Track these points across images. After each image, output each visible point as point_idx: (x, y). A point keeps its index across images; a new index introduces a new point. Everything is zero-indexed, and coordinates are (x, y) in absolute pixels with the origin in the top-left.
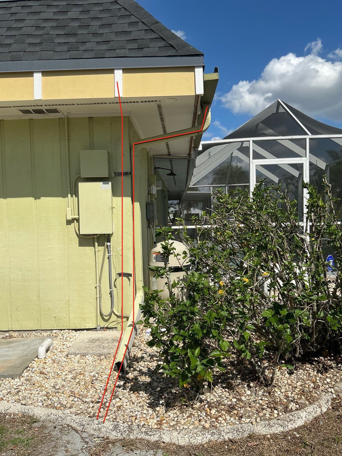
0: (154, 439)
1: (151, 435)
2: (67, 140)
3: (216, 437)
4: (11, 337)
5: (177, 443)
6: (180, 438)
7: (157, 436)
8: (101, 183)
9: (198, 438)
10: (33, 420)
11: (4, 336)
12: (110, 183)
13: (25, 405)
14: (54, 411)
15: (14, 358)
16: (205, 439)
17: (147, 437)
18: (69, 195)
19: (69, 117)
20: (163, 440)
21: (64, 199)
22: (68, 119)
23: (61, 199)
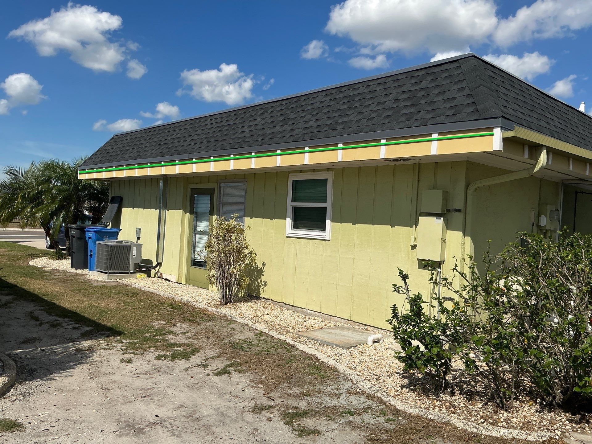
0: (386, 399)
1: (385, 397)
2: (417, 182)
3: (422, 414)
4: (367, 330)
5: (397, 408)
6: (400, 405)
7: (388, 399)
8: (435, 218)
9: (410, 409)
10: (337, 371)
11: (363, 328)
12: (442, 219)
13: (338, 362)
14: (349, 370)
15: (355, 340)
16: (414, 412)
17: (383, 398)
18: (414, 226)
19: (420, 162)
20: (390, 402)
21: (411, 229)
22: (419, 164)
23: (409, 228)
